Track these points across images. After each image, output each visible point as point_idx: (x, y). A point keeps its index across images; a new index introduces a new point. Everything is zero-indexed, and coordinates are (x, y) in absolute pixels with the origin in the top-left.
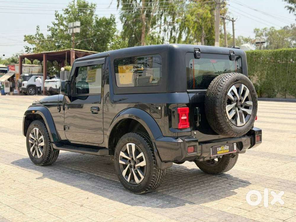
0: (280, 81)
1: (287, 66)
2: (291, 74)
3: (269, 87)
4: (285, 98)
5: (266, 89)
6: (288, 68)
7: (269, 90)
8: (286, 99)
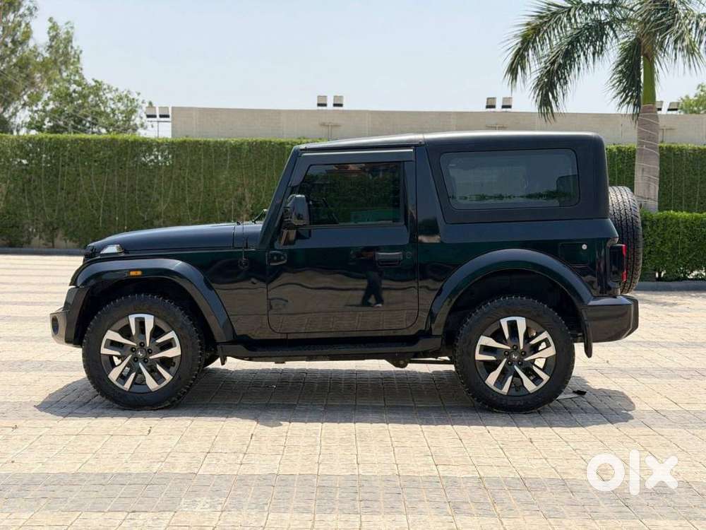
0: (42, 208)
1: (56, 176)
2: (69, 193)
3: (14, 221)
4: (53, 247)
5: (8, 226)
6: (59, 179)
7: (14, 228)
8: (55, 250)
